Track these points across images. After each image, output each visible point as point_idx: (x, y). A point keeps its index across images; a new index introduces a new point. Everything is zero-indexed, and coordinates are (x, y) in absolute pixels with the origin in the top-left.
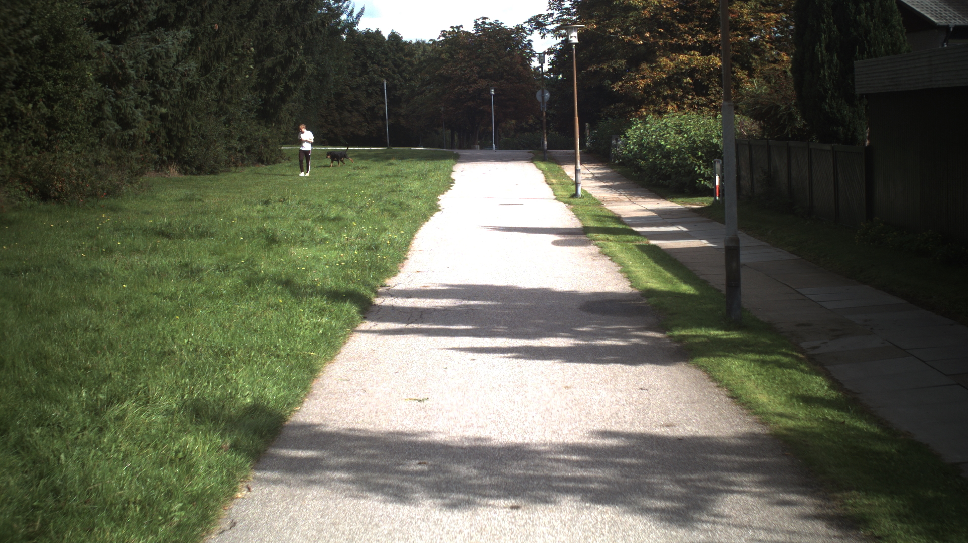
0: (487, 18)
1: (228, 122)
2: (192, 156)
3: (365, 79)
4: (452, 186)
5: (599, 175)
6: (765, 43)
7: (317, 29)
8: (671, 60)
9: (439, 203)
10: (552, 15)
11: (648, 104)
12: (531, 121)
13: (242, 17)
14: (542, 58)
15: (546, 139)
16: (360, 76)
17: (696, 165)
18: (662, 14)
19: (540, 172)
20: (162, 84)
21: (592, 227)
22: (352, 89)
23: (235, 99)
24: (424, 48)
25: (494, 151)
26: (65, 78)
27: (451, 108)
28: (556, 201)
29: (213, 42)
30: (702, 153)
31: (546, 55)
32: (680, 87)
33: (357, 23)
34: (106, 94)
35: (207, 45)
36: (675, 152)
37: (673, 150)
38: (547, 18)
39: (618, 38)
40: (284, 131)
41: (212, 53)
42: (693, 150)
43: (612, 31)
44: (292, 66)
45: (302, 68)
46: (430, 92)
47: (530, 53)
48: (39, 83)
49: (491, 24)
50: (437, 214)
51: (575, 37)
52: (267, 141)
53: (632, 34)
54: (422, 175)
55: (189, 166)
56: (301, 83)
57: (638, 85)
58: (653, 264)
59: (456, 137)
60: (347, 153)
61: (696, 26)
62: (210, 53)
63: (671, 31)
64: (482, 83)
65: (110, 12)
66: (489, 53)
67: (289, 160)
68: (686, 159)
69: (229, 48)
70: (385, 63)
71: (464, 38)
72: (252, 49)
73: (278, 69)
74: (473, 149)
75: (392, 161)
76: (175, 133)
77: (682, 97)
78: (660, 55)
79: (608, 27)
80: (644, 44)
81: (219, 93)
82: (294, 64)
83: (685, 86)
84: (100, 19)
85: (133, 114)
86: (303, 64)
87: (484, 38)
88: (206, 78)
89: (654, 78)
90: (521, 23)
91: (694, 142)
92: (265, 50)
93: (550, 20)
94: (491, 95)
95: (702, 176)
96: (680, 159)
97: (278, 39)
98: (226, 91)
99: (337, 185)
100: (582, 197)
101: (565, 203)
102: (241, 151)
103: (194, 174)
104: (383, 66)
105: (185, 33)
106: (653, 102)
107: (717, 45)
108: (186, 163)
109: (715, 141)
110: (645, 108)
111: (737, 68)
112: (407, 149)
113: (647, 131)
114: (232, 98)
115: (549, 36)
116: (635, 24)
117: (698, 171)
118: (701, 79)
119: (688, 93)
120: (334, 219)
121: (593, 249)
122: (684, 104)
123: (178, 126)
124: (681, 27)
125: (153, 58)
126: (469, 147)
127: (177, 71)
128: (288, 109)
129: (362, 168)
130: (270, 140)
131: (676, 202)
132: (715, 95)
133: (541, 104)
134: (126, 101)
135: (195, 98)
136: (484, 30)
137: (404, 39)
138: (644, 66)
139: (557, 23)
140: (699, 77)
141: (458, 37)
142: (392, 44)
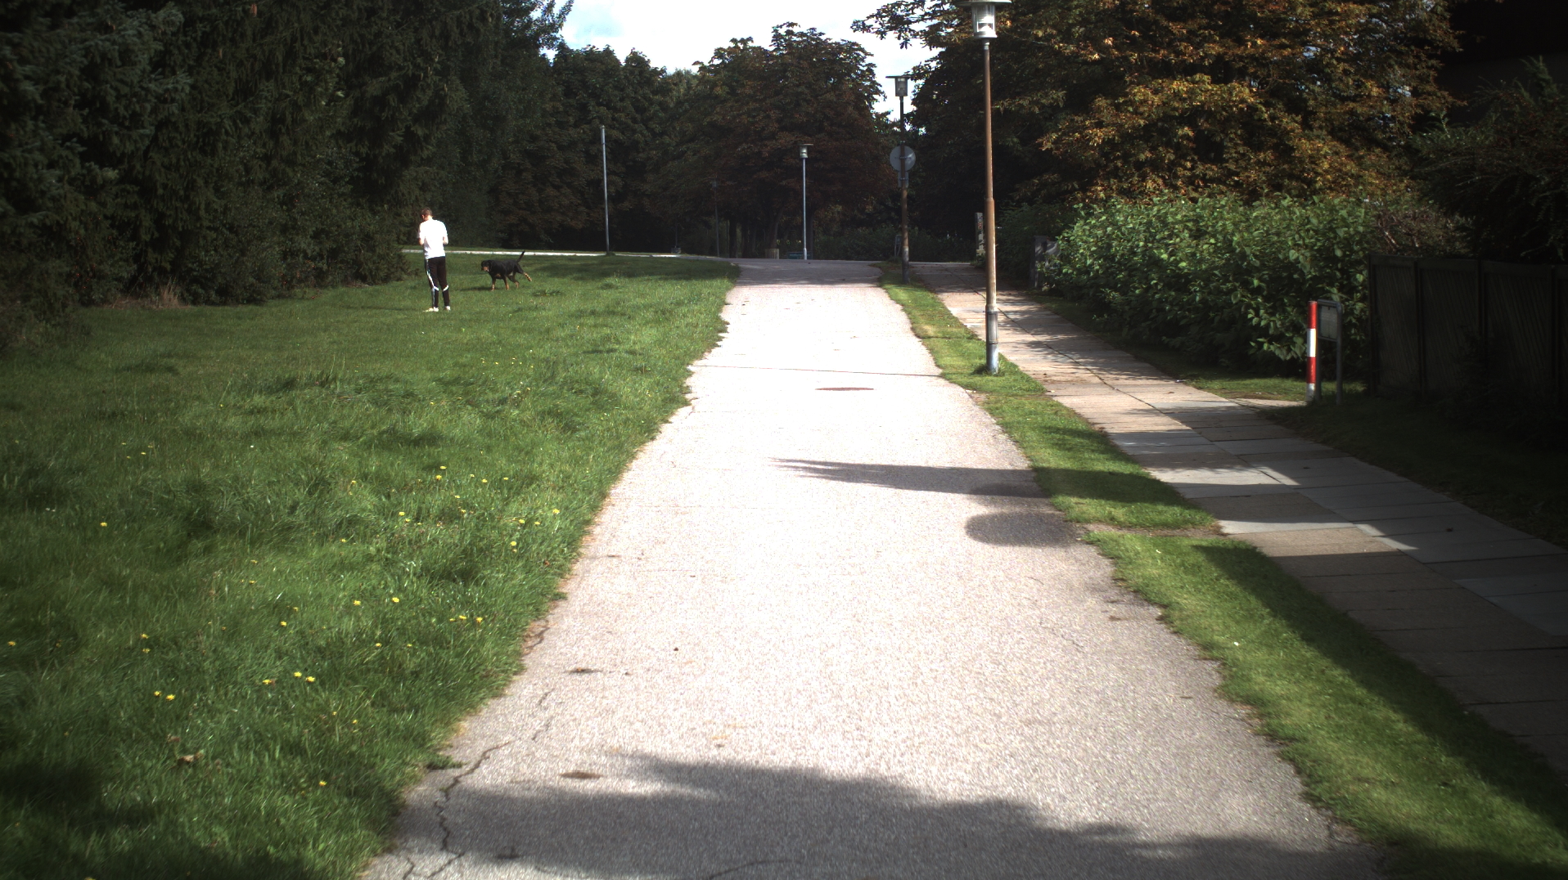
0: (796, 24)
1: (288, 201)
2: (208, 267)
3: (584, 132)
4: (720, 339)
5: (1018, 317)
6: (1335, 62)
7: (471, 26)
8: (1155, 92)
9: (689, 382)
11: (1107, 177)
12: (869, 209)
14: (902, 86)
15: (907, 242)
16: (576, 126)
17: (1249, 306)
19: (899, 307)
20: (115, 118)
21: (1057, 471)
22: (561, 148)
23: (302, 155)
24: (688, 83)
25: (805, 263)
27: (729, 183)
28: (942, 381)
29: (261, 45)
30: (1260, 279)
31: (909, 81)
32: (1168, 145)
33: (561, 26)
35: (247, 50)
36: (1197, 275)
37: (1195, 273)
38: (912, 9)
39: (1052, 47)
40: (407, 220)
41: (257, 67)
42: (1242, 274)
43: (1040, 34)
44: (419, 94)
45: (440, 98)
46: (694, 155)
47: (870, 86)
49: (802, 34)
50: (683, 411)
51: (990, 25)
52: (372, 239)
53: (1079, 40)
54: (663, 313)
55: (203, 288)
56: (437, 129)
57: (1089, 140)
59: (738, 231)
60: (521, 263)
61: (1201, 27)
62: (252, 65)
63: (1151, 35)
64: (785, 139)
66: (798, 86)
67: (416, 274)
68: (1224, 293)
70: (619, 104)
71: (754, 58)
72: (341, 59)
73: (393, 100)
74: (768, 257)
75: (610, 280)
76: (171, 221)
77: (1174, 164)
78: (1132, 83)
80: (1102, 60)
81: (271, 144)
82: (423, 90)
83: (1178, 142)
86: (441, 92)
87: (789, 59)
88: (237, 112)
89: (1121, 126)
90: (862, 17)
91: (1243, 256)
92: (367, 63)
93: (918, 12)
94: (802, 159)
95: (1263, 331)
96: (1210, 293)
97: (393, 42)
98: (285, 140)
99: (485, 334)
100: (1001, 374)
101: (966, 386)
102: (315, 258)
103: (213, 304)
104: (616, 110)
106: (1115, 173)
107: (1242, 64)
108: (195, 280)
110: (1102, 185)
111: (1280, 110)
112: (644, 255)
113: (1119, 229)
114: (295, 153)
115: (917, 43)
116: (1084, 22)
117: (1255, 320)
118: (1209, 131)
119: (1184, 157)
122: (1176, 177)
123: (176, 208)
124: (1176, 28)
125: (93, 63)
126: (762, 254)
128: (415, 178)
129: (551, 294)
130: (377, 237)
131: (1209, 390)
132: (1237, 161)
133: (899, 174)
134: (23, 151)
135: (214, 153)
136: (789, 45)
137: (653, 65)
138: (1101, 102)
139: (931, 19)
140: (1207, 125)
141: (743, 58)
142: (632, 73)
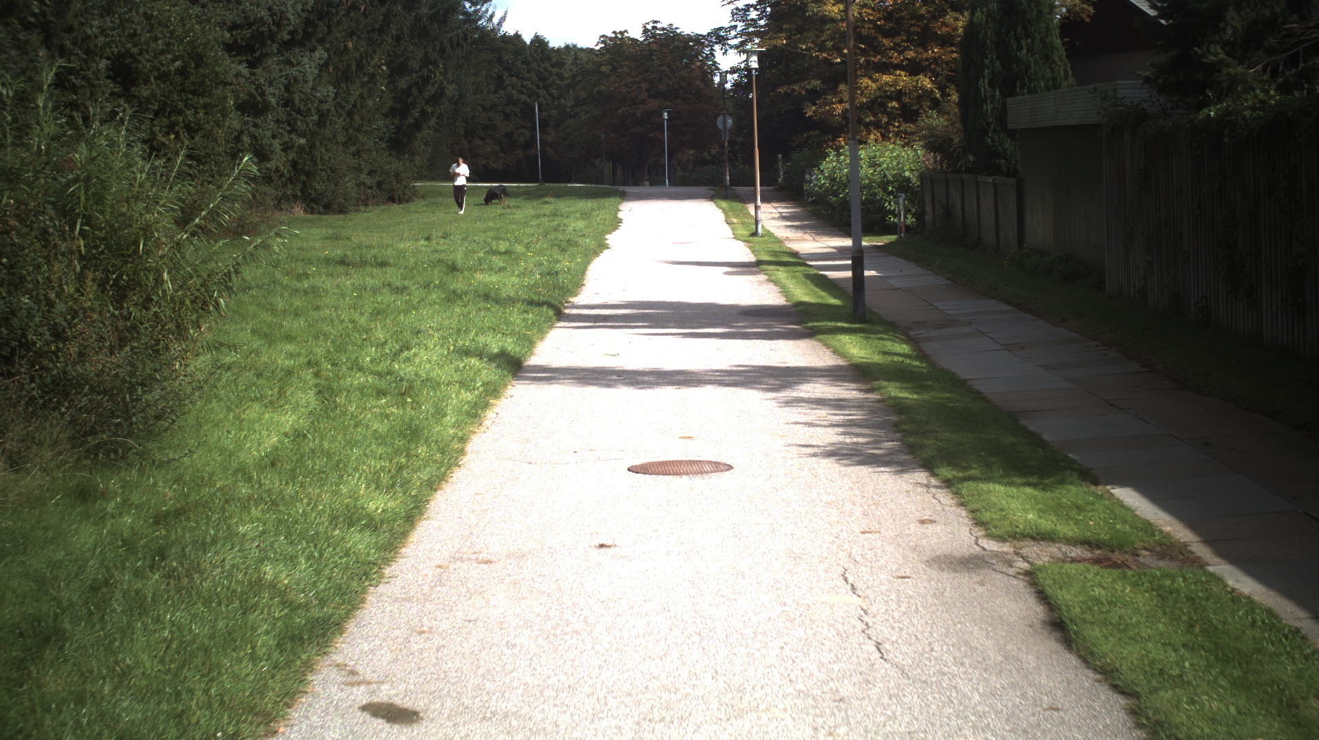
0: (659, 22)
1: (357, 154)
2: (320, 192)
3: (502, 97)
4: (619, 226)
5: (787, 214)
8: (873, 81)
9: (607, 241)
10: (735, 27)
12: (714, 152)
13: (373, 30)
14: (725, 76)
15: (728, 174)
16: (495, 92)
17: (886, 200)
18: (864, 27)
19: (721, 211)
20: (299, 112)
21: (766, 261)
22: (485, 109)
23: (366, 126)
24: (575, 54)
25: (667, 188)
26: (205, 106)
27: (613, 135)
28: (734, 240)
30: (893, 187)
31: (729, 74)
32: (885, 112)
34: (246, 123)
36: (865, 186)
38: (730, 31)
39: (812, 55)
40: (418, 164)
41: (340, 73)
42: (884, 185)
43: (804, 47)
44: (430, 87)
45: (442, 88)
46: (585, 114)
47: (712, 67)
48: (180, 112)
49: (663, 29)
50: (606, 252)
52: (400, 176)
53: (829, 50)
54: (585, 214)
55: (316, 204)
56: (439, 108)
57: (834, 111)
58: (813, 287)
59: (619, 173)
61: (903, 41)
63: (873, 47)
64: (653, 104)
65: (247, 33)
66: (661, 66)
67: (423, 198)
68: (875, 194)
69: (360, 67)
70: (526, 75)
71: (629, 46)
72: (384, 68)
73: (414, 91)
74: (641, 185)
75: (546, 199)
77: (888, 124)
78: (861, 76)
79: (799, 41)
80: (843, 62)
81: (348, 120)
82: (433, 85)
83: (890, 112)
84: (236, 40)
85: (271, 145)
86: (443, 86)
87: (655, 47)
89: (853, 102)
91: (885, 176)
92: (398, 69)
93: (733, 33)
94: (664, 120)
96: (870, 195)
97: (414, 55)
98: (356, 117)
99: (491, 224)
100: (763, 236)
101: (744, 241)
102: (371, 188)
103: (321, 213)
104: (524, 79)
105: (320, 53)
107: (925, 64)
108: (312, 200)
109: (907, 174)
110: (843, 138)
112: (562, 185)
113: (840, 164)
114: (362, 125)
115: (732, 52)
116: (832, 39)
117: (888, 207)
118: (910, 103)
119: (894, 119)
120: (505, 253)
121: (762, 277)
122: (889, 132)
124: (886, 42)
125: (289, 82)
126: (636, 184)
127: (315, 97)
128: (422, 138)
130: (403, 175)
133: (723, 132)
134: (263, 130)
135: (324, 126)
136: (654, 36)
137: (551, 45)
138: (842, 87)
139: (741, 37)
140: (907, 100)
141: (622, 45)
142: (535, 51)
